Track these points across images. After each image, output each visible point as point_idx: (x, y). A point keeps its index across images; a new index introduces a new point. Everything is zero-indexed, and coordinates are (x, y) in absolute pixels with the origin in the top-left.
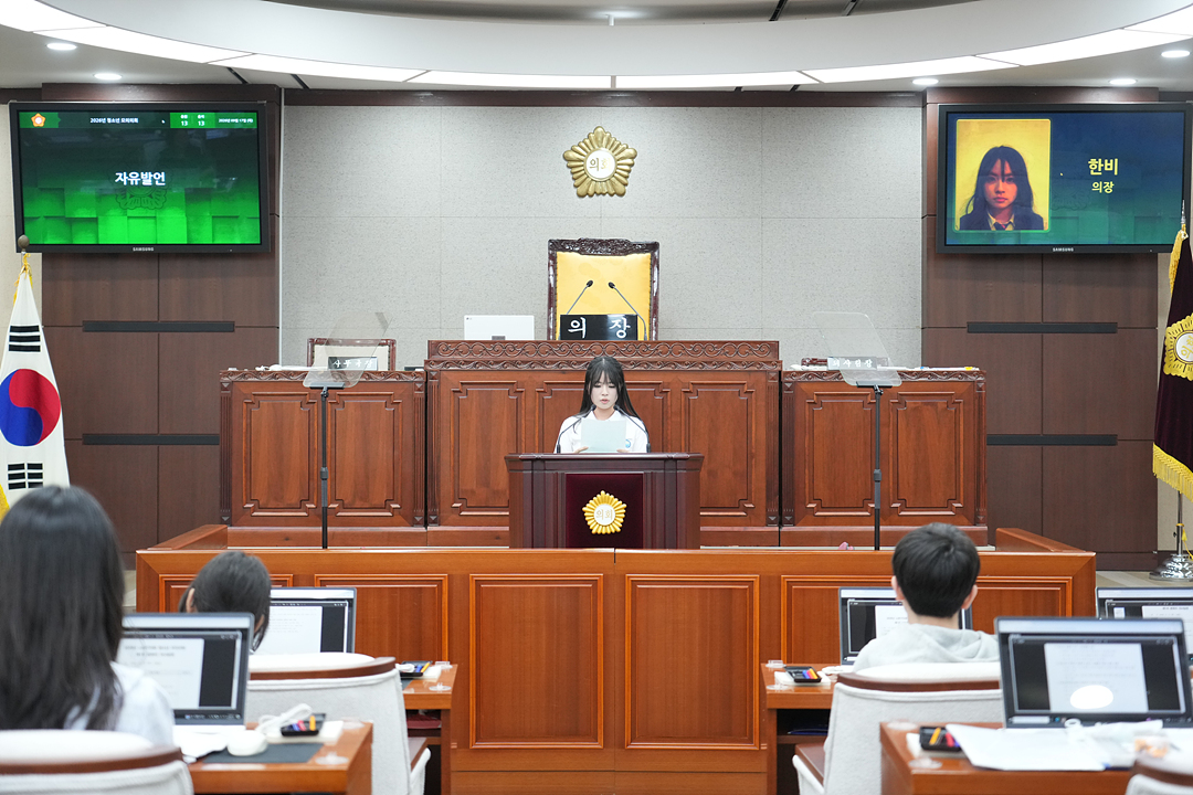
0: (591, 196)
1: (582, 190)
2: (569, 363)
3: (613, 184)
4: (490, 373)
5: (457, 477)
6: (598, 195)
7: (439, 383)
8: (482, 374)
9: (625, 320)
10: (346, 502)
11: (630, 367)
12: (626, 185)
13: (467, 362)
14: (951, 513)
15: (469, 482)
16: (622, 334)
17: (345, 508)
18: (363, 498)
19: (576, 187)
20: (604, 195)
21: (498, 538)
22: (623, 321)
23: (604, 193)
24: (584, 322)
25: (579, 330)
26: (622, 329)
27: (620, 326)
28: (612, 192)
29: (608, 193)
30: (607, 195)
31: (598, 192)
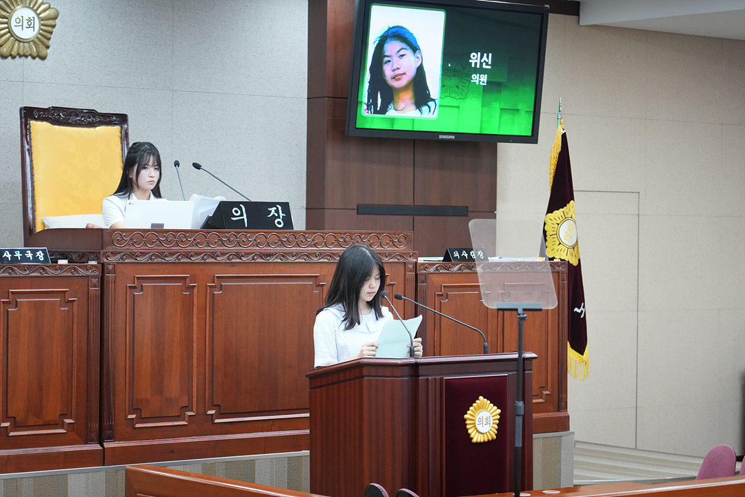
0: (14, 57)
2: (238, 255)
3: (36, 46)
4: (164, 266)
5: (132, 384)
7: (115, 277)
8: (156, 267)
9: (280, 208)
10: (18, 419)
11: (291, 259)
12: (48, 47)
13: (143, 254)
14: (541, 400)
15: (145, 390)
16: (279, 223)
17: (16, 426)
18: (36, 415)
20: (26, 56)
21: (172, 452)
22: (278, 208)
23: (28, 54)
24: (244, 210)
25: (239, 218)
26: (279, 217)
27: (276, 215)
28: (35, 54)
29: (30, 55)
30: (29, 57)
31: (21, 53)
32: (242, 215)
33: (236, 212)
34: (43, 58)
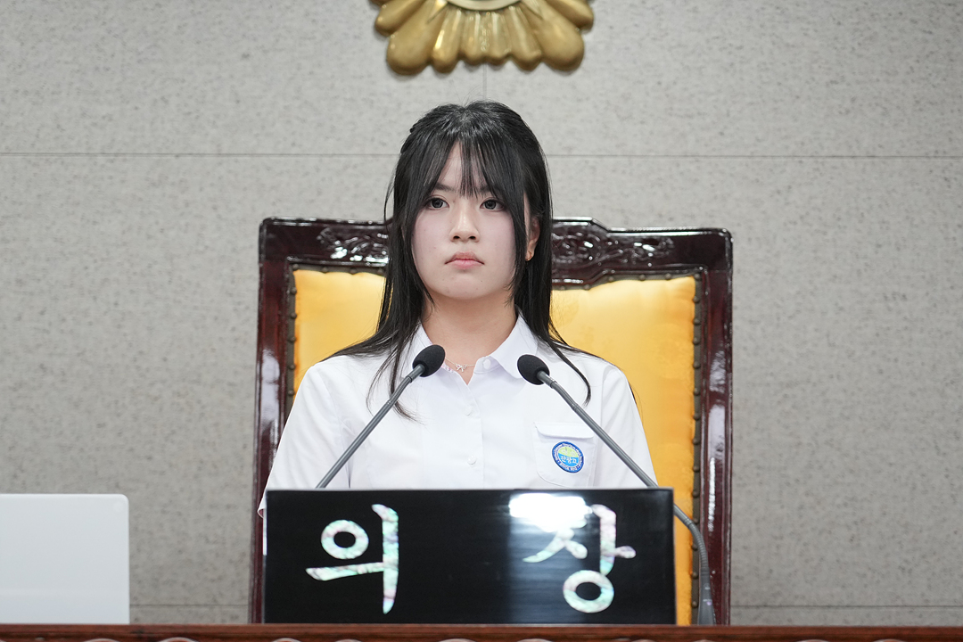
0: (444, 69)
1: (408, 44)
3: (531, 21)
6: (473, 63)
9: (608, 517)
12: (583, 25)
16: (589, 591)
19: (383, 31)
20: (496, 63)
22: (595, 522)
23: (497, 53)
24: (390, 527)
25: (362, 569)
26: (592, 562)
27: (580, 551)
28: (528, 52)
29: (509, 56)
30: (510, 66)
31: (473, 51)
32: (374, 553)
33: (345, 540)
34: (567, 65)
